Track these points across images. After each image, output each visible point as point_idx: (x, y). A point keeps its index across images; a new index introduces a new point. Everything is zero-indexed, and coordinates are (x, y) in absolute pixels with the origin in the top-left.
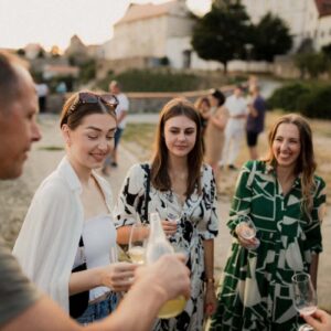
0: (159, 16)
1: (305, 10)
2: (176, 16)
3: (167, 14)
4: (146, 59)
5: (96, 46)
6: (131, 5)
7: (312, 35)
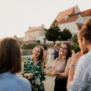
0: (37, 30)
1: (75, 27)
2: (41, 30)
3: (39, 29)
4: (34, 41)
5: (21, 38)
6: (30, 27)
7: (77, 34)
